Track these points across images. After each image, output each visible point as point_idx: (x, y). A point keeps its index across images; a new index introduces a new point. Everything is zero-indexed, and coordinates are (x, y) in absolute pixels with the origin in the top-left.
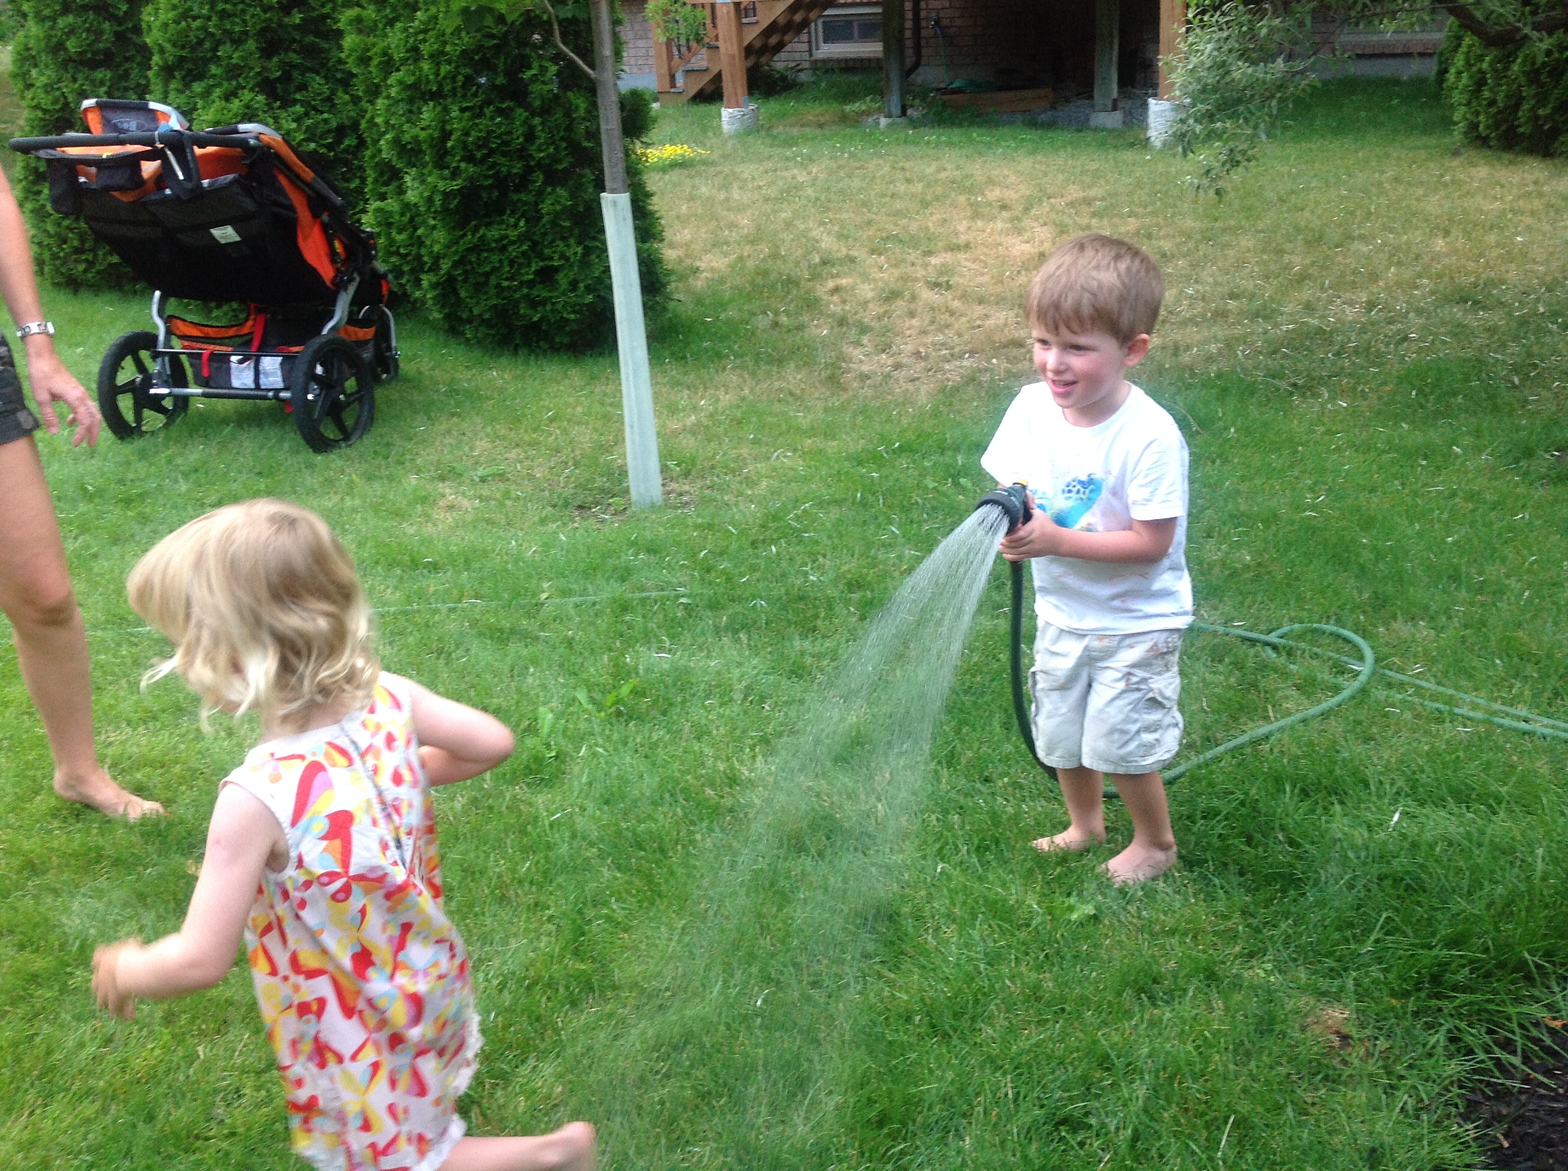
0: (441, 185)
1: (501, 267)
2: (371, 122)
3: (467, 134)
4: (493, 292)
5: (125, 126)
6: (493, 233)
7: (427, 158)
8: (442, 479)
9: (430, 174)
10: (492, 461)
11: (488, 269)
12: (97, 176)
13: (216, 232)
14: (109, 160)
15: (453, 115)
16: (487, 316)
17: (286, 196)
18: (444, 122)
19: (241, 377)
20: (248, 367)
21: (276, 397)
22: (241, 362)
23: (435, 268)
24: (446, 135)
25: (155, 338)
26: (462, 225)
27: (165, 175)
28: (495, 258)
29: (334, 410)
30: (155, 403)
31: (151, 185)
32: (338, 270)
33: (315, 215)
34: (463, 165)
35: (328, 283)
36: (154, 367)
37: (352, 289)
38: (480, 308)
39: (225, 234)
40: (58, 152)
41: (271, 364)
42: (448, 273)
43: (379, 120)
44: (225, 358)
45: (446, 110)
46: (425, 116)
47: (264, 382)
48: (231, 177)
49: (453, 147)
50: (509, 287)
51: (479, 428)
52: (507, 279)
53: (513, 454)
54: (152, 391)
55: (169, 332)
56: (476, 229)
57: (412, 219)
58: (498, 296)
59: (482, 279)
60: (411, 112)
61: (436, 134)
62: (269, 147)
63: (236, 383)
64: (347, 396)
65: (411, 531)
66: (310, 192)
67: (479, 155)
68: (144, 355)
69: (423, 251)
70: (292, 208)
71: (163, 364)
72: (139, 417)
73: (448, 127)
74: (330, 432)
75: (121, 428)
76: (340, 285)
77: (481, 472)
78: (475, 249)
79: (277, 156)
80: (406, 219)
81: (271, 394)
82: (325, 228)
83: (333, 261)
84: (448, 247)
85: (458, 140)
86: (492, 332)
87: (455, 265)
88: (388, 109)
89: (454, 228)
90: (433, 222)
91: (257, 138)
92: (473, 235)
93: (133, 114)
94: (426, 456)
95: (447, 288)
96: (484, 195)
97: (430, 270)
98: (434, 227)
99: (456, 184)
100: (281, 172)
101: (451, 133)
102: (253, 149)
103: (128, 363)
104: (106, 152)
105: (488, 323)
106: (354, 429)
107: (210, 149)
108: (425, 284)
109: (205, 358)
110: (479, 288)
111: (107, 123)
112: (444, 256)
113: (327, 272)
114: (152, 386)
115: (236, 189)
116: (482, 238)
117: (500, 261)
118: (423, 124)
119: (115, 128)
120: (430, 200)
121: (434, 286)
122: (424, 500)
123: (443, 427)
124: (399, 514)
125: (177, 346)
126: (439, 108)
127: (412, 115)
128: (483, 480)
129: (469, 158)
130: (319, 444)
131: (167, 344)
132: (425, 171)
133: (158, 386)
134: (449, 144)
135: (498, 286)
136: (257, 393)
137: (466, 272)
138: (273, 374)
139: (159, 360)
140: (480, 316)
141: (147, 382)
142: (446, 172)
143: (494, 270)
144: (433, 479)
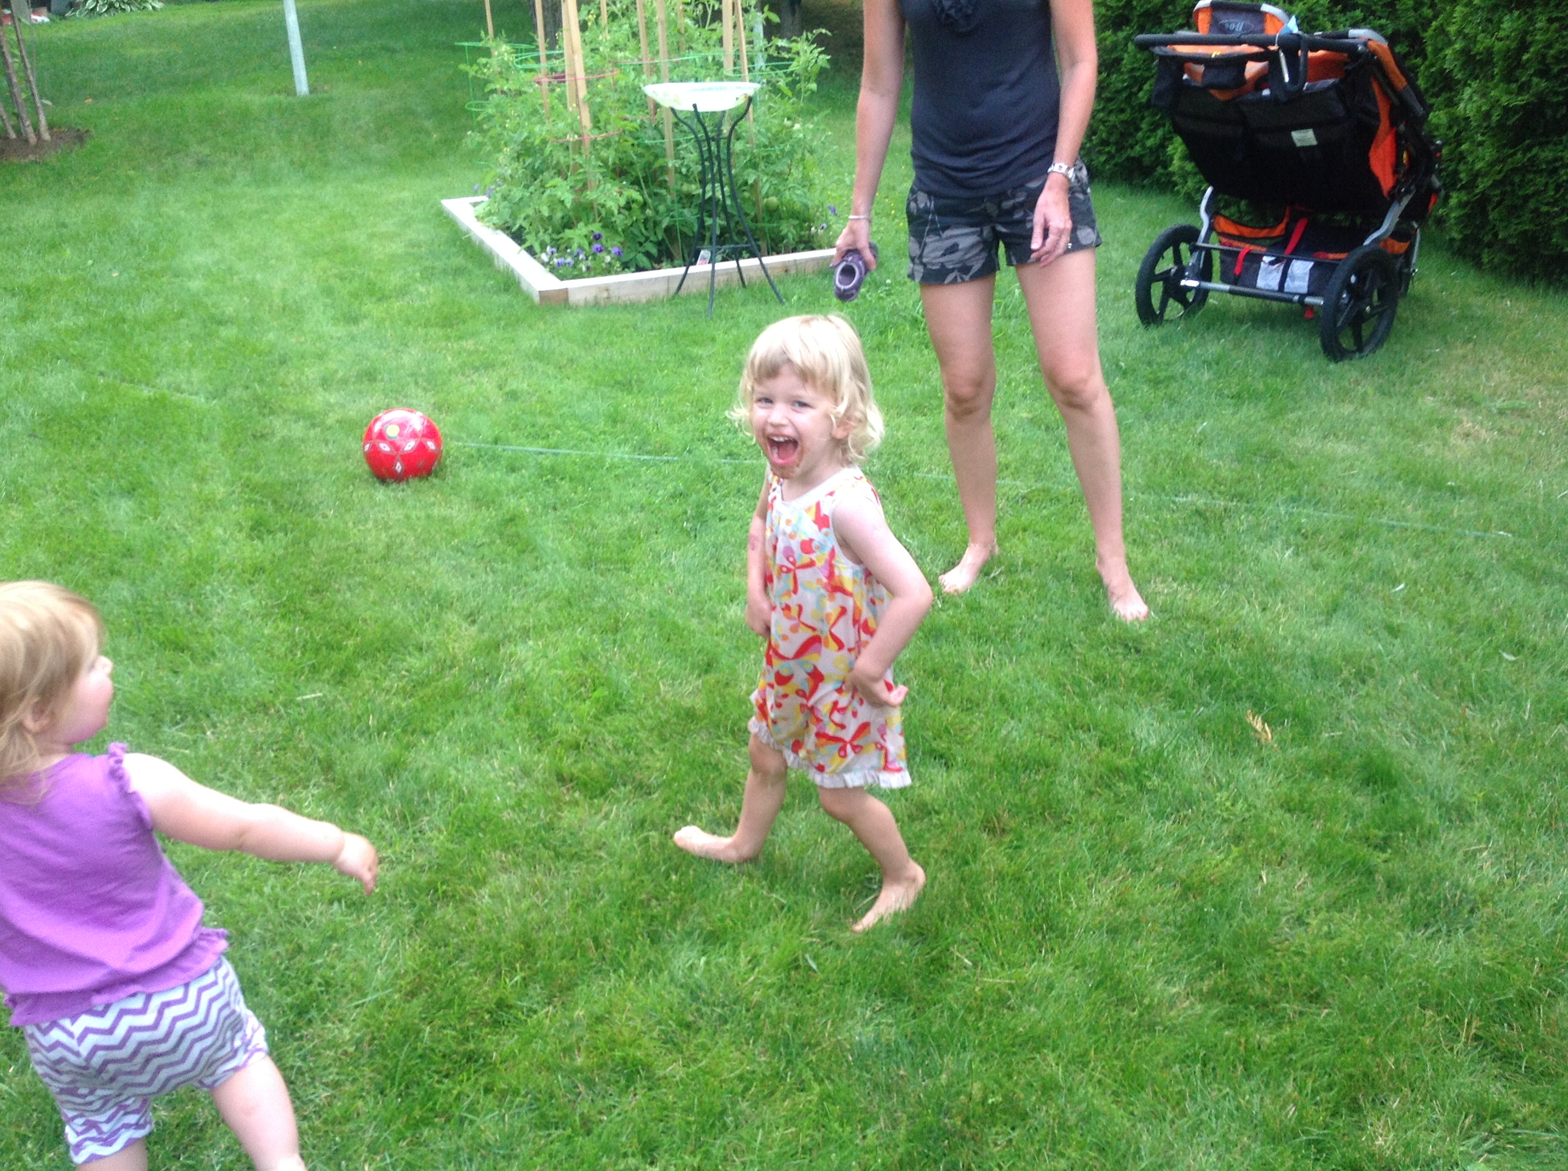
0: (1504, 100)
1: (1545, 191)
2: (1441, 30)
3: (1549, 46)
4: (1527, 216)
5: (1232, 26)
6: (1547, 154)
7: (1496, 70)
8: (1458, 404)
9: (1496, 86)
10: (1513, 394)
11: (1530, 191)
12: (1204, 74)
13: (1296, 135)
14: (1218, 59)
15: (1539, 25)
16: (1511, 241)
17: (1376, 104)
18: (1526, 32)
19: (1268, 278)
20: (1277, 270)
21: (1301, 301)
22: (1272, 263)
23: (1470, 186)
24: (1524, 46)
25: (1198, 232)
26: (1514, 143)
27: (1270, 76)
28: (1541, 180)
29: (1357, 321)
30: (1180, 294)
31: (1249, 86)
32: (1397, 182)
33: (1393, 124)
34: (1535, 80)
35: (1385, 193)
36: (1189, 260)
37: (1405, 201)
38: (1509, 232)
39: (1304, 137)
40: (1169, 50)
41: (1301, 269)
42: (1483, 193)
43: (1452, 29)
44: (1258, 258)
45: (1531, 20)
46: (1505, 26)
47: (1289, 286)
48: (1331, 81)
49: (1528, 60)
50: (1548, 213)
51: (1497, 358)
52: (1547, 204)
53: (1535, 390)
54: (1183, 283)
55: (1211, 228)
56: (1529, 148)
57: (1459, 133)
58: (1532, 221)
59: (1519, 202)
60: (1490, 21)
61: (1514, 45)
62: (1373, 53)
63: (1261, 283)
64: (1372, 308)
65: (1429, 451)
66: (1396, 101)
67: (1556, 70)
68: (1184, 247)
69: (1462, 167)
70: (1377, 117)
71: (1199, 259)
72: (1164, 305)
73: (1529, 39)
74: (1347, 342)
75: (1148, 315)
76: (1395, 196)
77: (1499, 403)
78: (1523, 170)
79: (1379, 65)
80: (1451, 134)
81: (1296, 298)
82: (1398, 138)
83: (1395, 172)
84: (1492, 164)
85: (1537, 53)
86: (1511, 258)
87: (1495, 185)
88: (1465, 18)
89: (1504, 146)
90: (1480, 138)
91: (1365, 44)
92: (1524, 154)
93: (1244, 15)
94: (1443, 379)
95: (1477, 209)
96: (1549, 112)
97: (1463, 187)
98: (1481, 144)
99: (1520, 101)
100: (1376, 79)
101: (1531, 44)
102: (1359, 55)
103: (1169, 253)
104: (1216, 51)
105: (1512, 250)
106: (1368, 342)
107: (1321, 53)
108: (1453, 201)
109: (1241, 257)
110: (1514, 211)
111: (1215, 24)
112: (1486, 175)
113: (1387, 182)
114: (1183, 277)
115: (1332, 94)
116: (1532, 160)
117: (1546, 184)
118: (1502, 34)
119: (1223, 29)
120: (1487, 115)
121: (1461, 205)
122: (1441, 423)
123: (1460, 352)
124: (1416, 434)
125: (1214, 243)
126: (1524, 18)
127: (1491, 24)
128: (1501, 412)
129: (1543, 73)
130: (1334, 351)
131: (1207, 239)
132: (1491, 84)
133: (1189, 278)
134: (1525, 57)
135: (1536, 211)
136: (1280, 295)
137: (1503, 193)
138: (1301, 278)
139: (1196, 254)
140: (1504, 240)
141: (1181, 274)
142: (1514, 86)
143: (1537, 193)
144: (1447, 404)
